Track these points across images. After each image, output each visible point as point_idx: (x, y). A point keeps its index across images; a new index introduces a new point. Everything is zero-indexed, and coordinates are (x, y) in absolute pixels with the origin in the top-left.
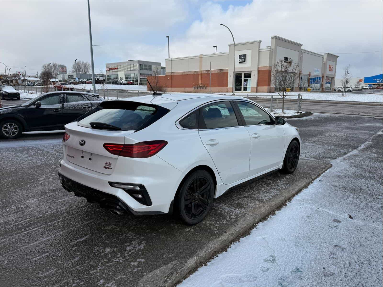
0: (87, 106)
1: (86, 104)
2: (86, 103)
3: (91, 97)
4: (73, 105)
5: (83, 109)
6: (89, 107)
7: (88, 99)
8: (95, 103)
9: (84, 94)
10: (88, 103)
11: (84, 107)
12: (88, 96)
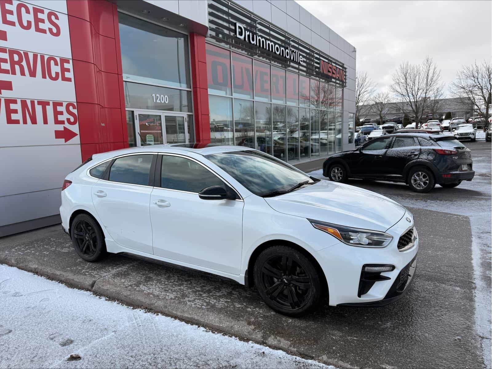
0: (414, 153)
1: (414, 151)
2: (414, 149)
3: (425, 140)
4: (398, 151)
5: (408, 157)
6: (416, 155)
7: (419, 143)
8: (426, 149)
9: (417, 137)
10: (416, 150)
11: (410, 154)
12: (421, 139)
